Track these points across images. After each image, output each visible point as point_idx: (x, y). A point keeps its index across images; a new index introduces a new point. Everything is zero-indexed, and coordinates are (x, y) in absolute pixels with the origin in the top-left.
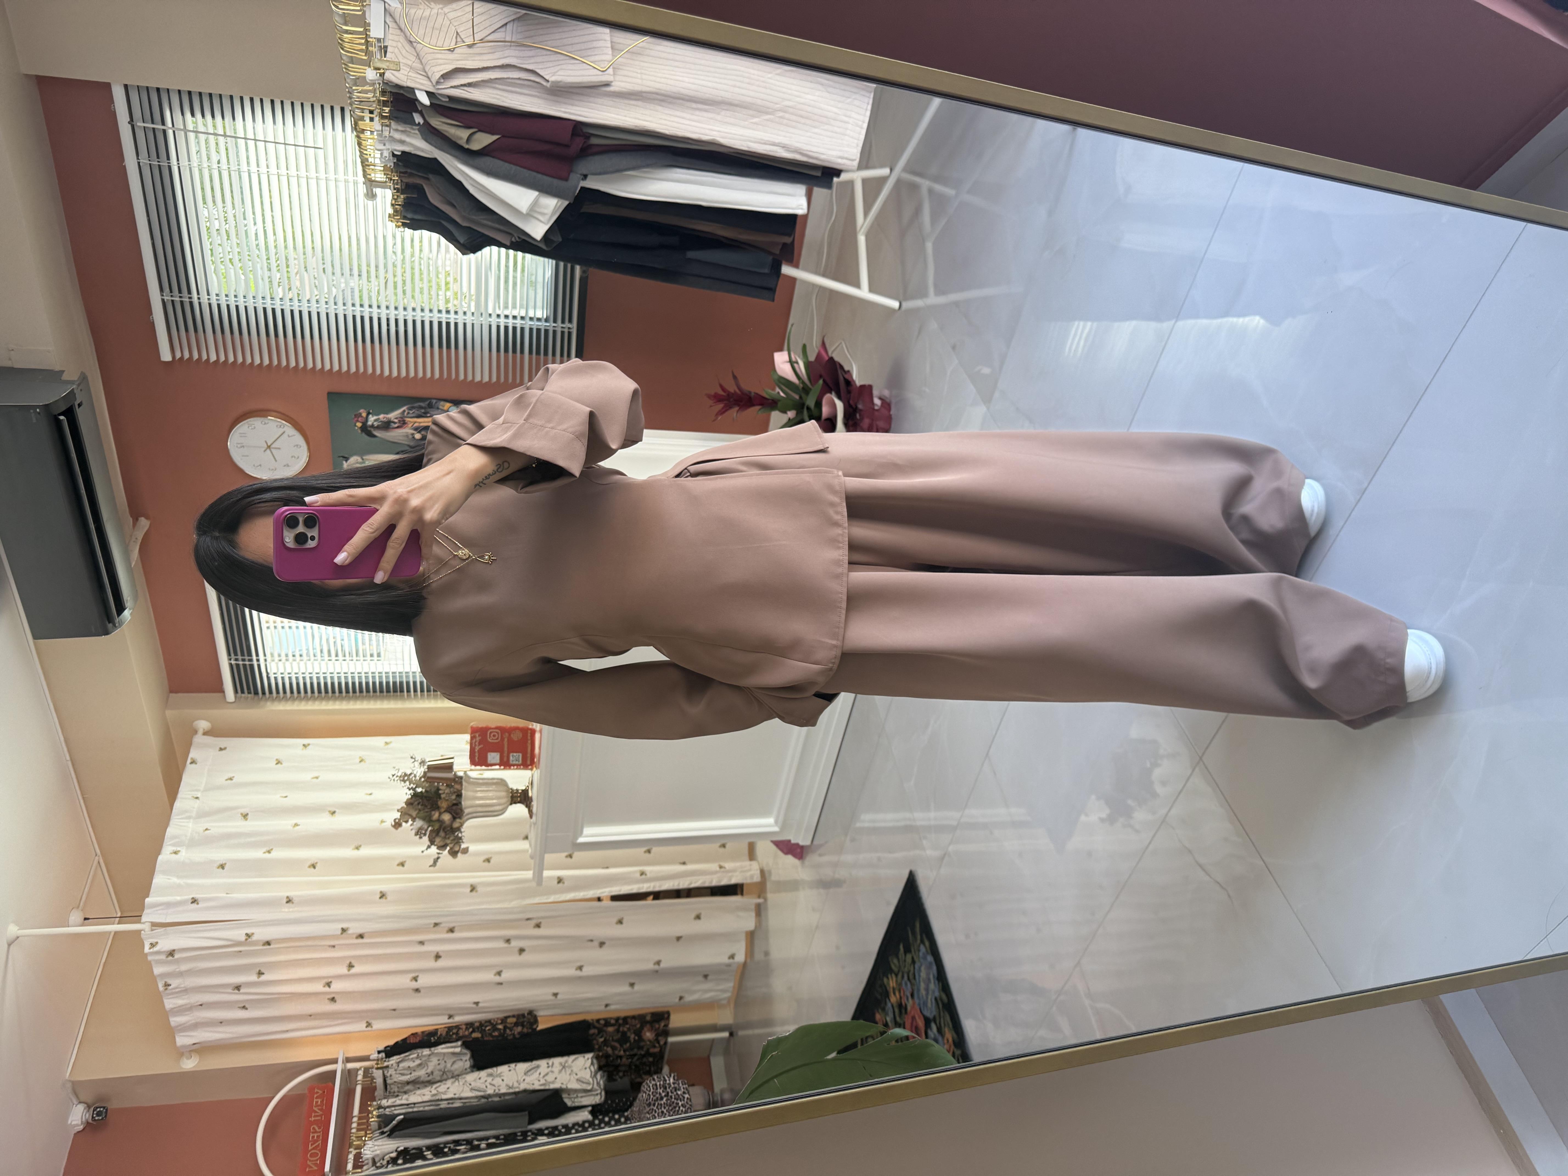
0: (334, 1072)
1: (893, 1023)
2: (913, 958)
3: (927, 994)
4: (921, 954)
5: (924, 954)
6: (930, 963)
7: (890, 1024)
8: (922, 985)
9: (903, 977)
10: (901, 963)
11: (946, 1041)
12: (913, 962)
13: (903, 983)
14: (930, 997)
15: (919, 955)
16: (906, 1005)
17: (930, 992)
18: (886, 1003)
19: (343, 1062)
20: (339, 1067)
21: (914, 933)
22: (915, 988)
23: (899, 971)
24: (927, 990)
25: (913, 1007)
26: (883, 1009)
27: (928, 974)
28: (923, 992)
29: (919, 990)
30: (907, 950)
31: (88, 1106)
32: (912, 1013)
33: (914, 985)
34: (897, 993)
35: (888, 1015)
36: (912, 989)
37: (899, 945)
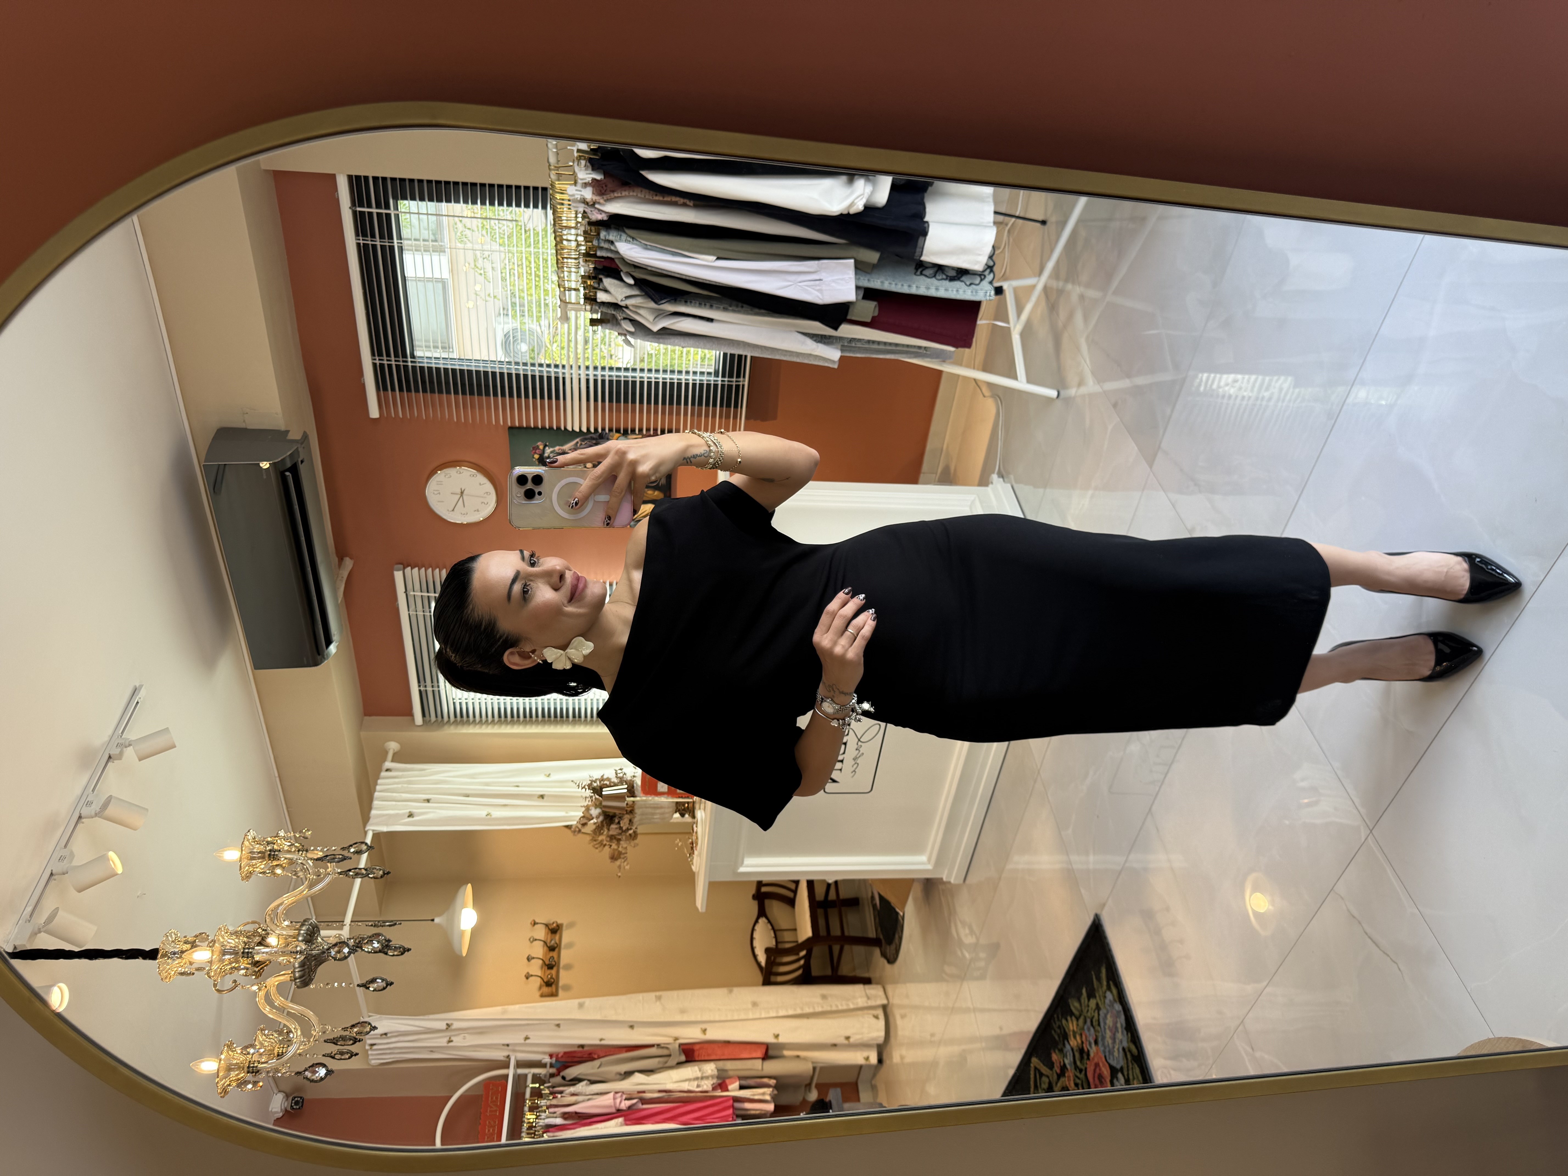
0: (506, 1077)
1: (1073, 1067)
2: (1097, 1004)
3: (1114, 1042)
4: (1107, 1001)
5: (1110, 1001)
6: (1118, 1013)
7: (1068, 1067)
8: (1108, 1034)
9: (1085, 1022)
10: (1083, 1007)
12: (1098, 1008)
13: (1085, 1028)
14: (1116, 1046)
15: (1104, 1002)
16: (1088, 1051)
17: (1117, 1041)
18: (1064, 1045)
19: (515, 1067)
20: (511, 1072)
21: (1099, 977)
22: (1100, 1034)
23: (1081, 1016)
24: (1113, 1038)
25: (1096, 1054)
26: (1062, 1051)
27: (1115, 1024)
29: (1103, 1037)
30: (1091, 996)
31: (287, 1096)
32: (1096, 1060)
33: (1098, 1032)
34: (1078, 1038)
35: (1067, 1058)
36: (1096, 1036)
37: (1081, 989)
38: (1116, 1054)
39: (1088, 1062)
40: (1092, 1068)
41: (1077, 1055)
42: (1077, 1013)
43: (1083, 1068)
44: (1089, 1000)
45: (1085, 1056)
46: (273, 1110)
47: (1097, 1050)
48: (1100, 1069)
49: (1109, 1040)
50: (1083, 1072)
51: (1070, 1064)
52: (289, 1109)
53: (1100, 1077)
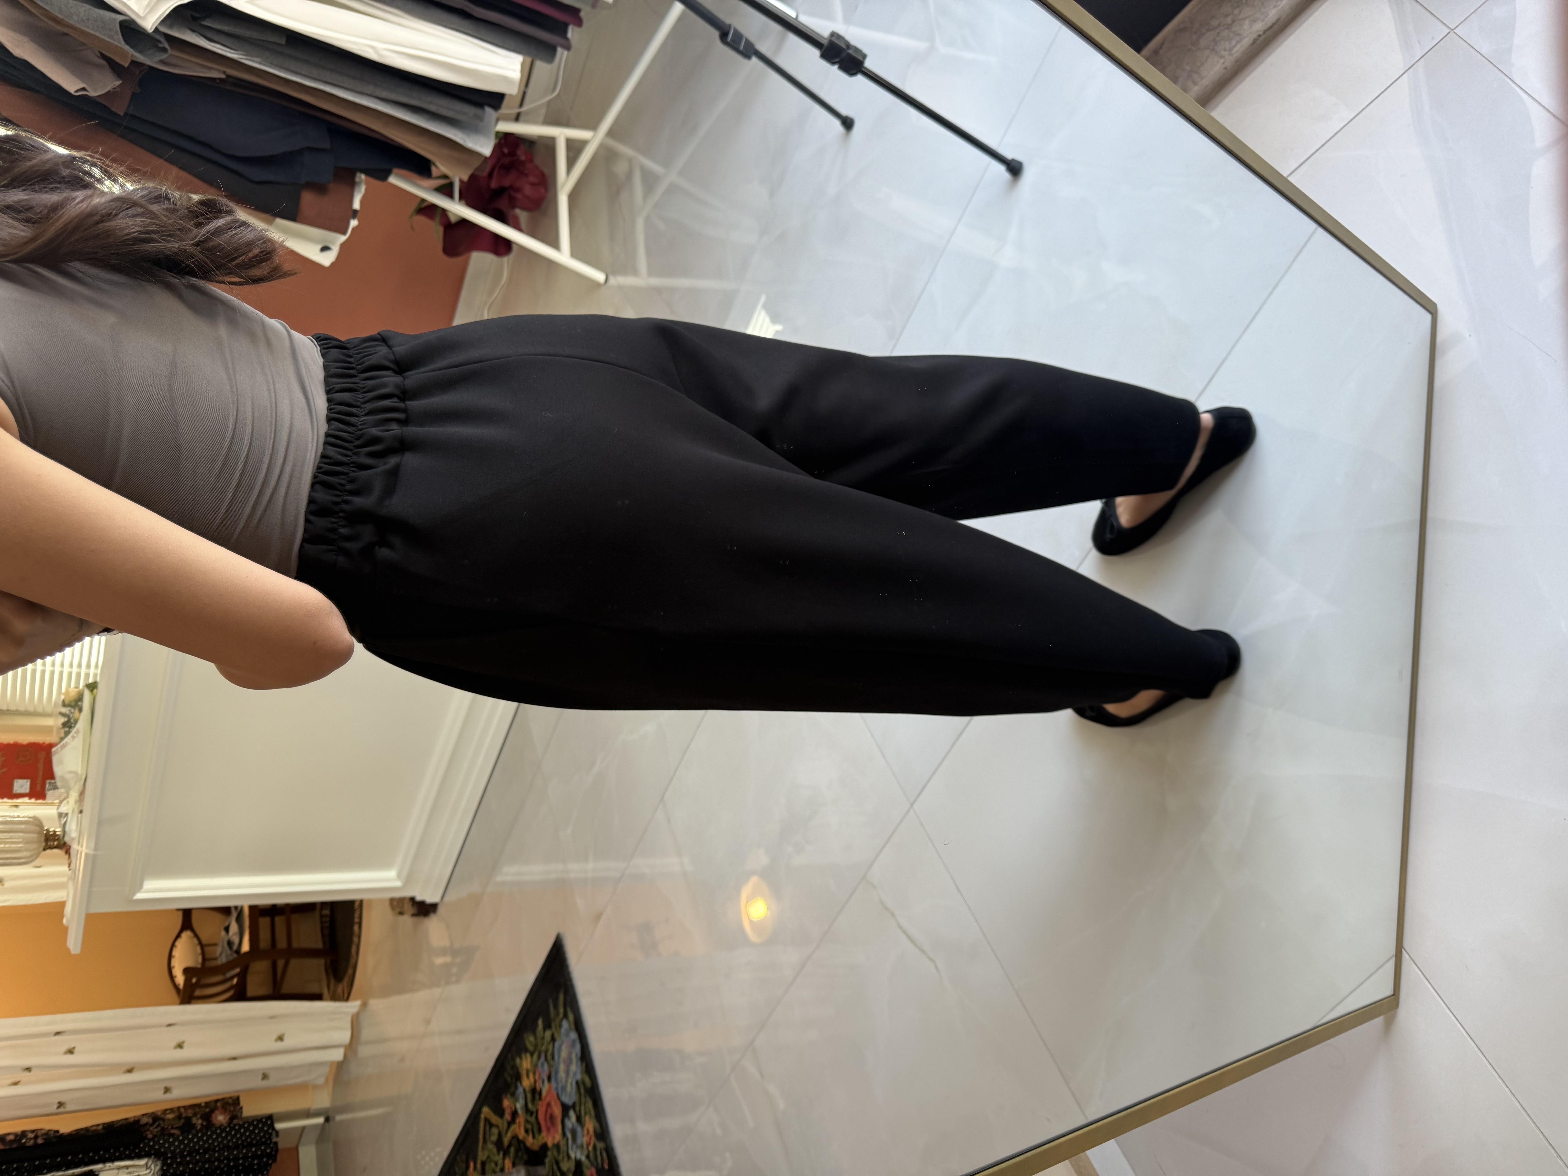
1: (524, 1110)
2: (553, 1035)
3: (567, 1077)
4: (563, 1030)
5: (566, 1030)
6: (574, 1041)
7: (519, 1111)
8: (562, 1067)
9: (539, 1057)
10: (538, 1041)
11: (586, 1132)
12: (553, 1039)
13: (539, 1064)
14: (570, 1080)
15: (560, 1033)
16: (541, 1089)
17: (571, 1074)
18: (516, 1087)
21: (556, 1005)
22: (553, 1069)
23: (535, 1050)
24: (567, 1072)
25: (549, 1092)
26: (513, 1094)
27: (570, 1053)
29: (557, 1072)
30: (547, 1026)
32: (548, 1099)
33: (552, 1066)
34: (531, 1076)
35: (518, 1101)
36: (550, 1072)
37: (537, 1019)
38: (569, 1089)
39: (540, 1102)
40: (544, 1108)
41: (529, 1096)
42: (531, 1048)
43: (534, 1110)
44: (545, 1029)
45: (537, 1097)
47: (550, 1088)
48: (552, 1109)
49: (562, 1074)
50: (534, 1115)
51: (521, 1108)
53: (552, 1118)
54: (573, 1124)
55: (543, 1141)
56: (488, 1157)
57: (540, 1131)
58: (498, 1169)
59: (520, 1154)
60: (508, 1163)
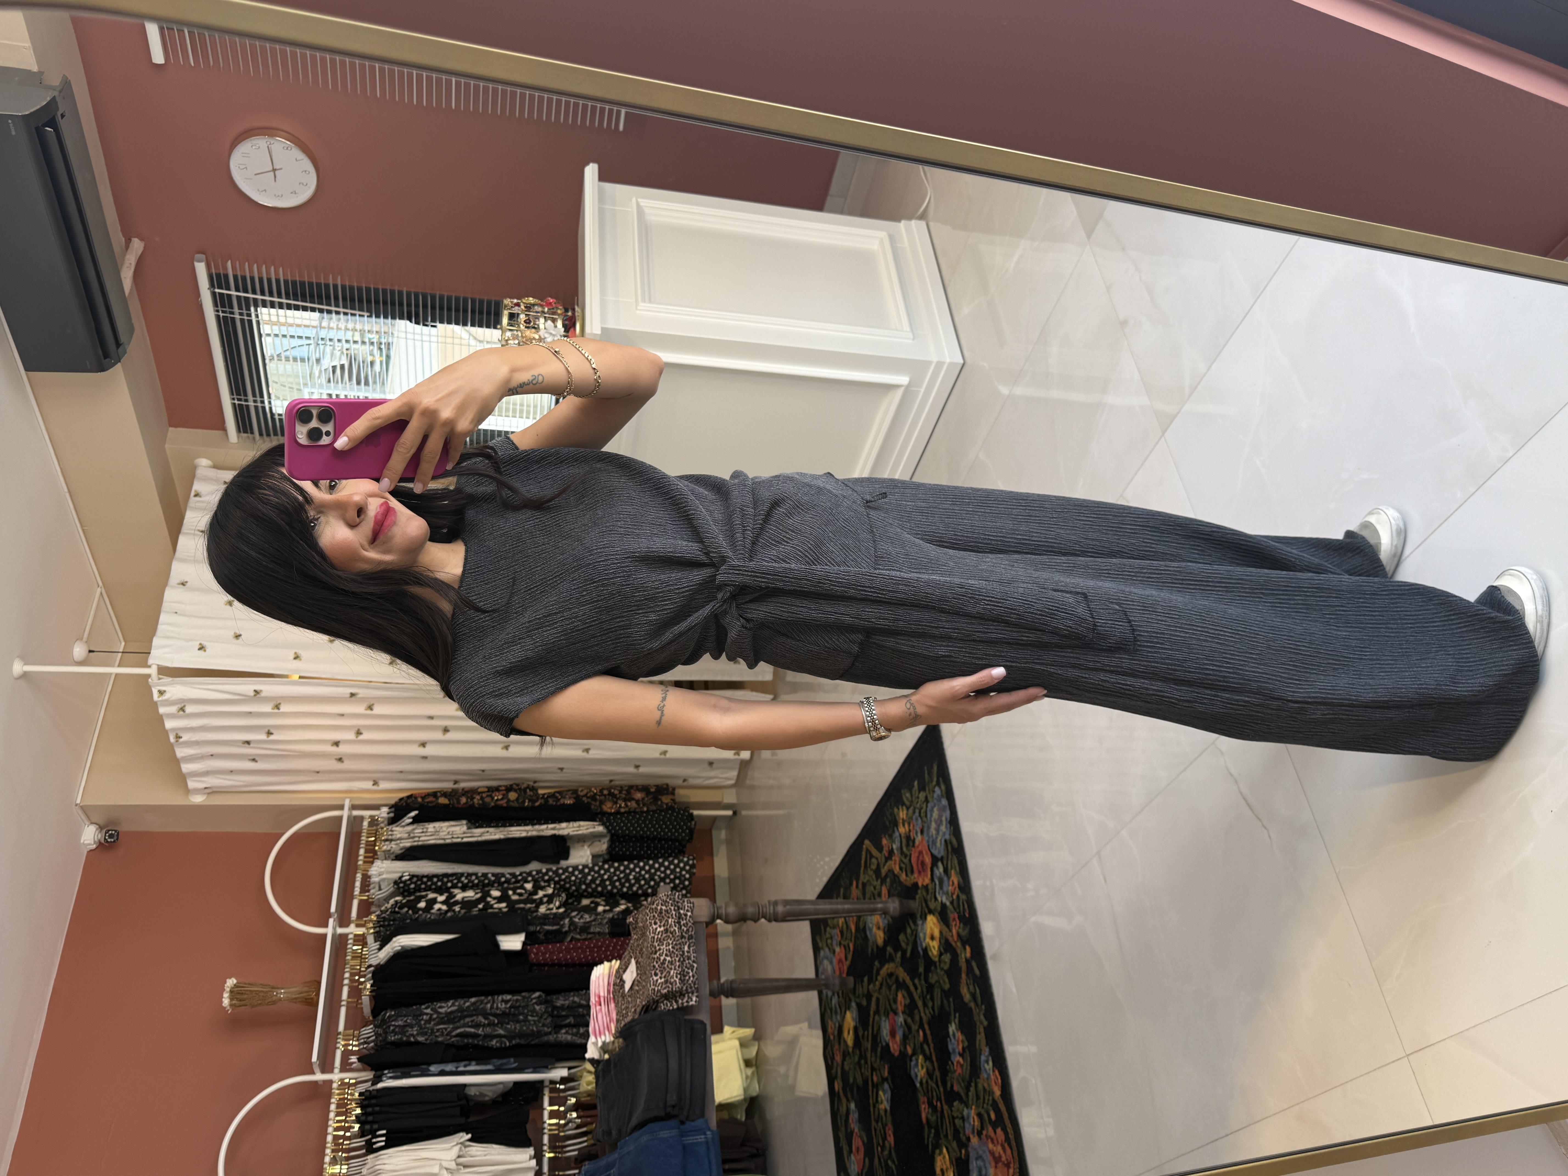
0: (340, 818)
1: (900, 852)
2: (926, 797)
3: (938, 833)
4: (935, 796)
5: (938, 796)
6: (944, 807)
7: (895, 851)
8: (933, 825)
9: (914, 812)
10: (914, 799)
11: (951, 883)
12: (927, 800)
13: (914, 817)
14: (939, 838)
15: (933, 797)
16: (914, 839)
17: (941, 833)
18: (893, 831)
19: (349, 809)
20: (345, 813)
21: (930, 773)
22: (926, 825)
23: (911, 806)
24: (938, 830)
25: (921, 843)
26: (891, 836)
27: (940, 817)
28: (933, 831)
29: (929, 828)
30: (922, 788)
31: (101, 828)
32: (920, 848)
33: (925, 822)
34: (906, 825)
35: (895, 843)
36: (923, 826)
37: (914, 782)
38: (938, 844)
39: (913, 849)
40: (917, 854)
41: (904, 841)
42: (908, 803)
43: (908, 854)
44: (920, 790)
45: (911, 844)
46: (86, 842)
47: (922, 839)
48: (923, 857)
51: (897, 849)
52: (103, 841)
53: (923, 863)
54: (940, 873)
55: (915, 881)
56: (868, 881)
57: (912, 872)
58: (876, 892)
59: (895, 885)
60: (884, 890)
